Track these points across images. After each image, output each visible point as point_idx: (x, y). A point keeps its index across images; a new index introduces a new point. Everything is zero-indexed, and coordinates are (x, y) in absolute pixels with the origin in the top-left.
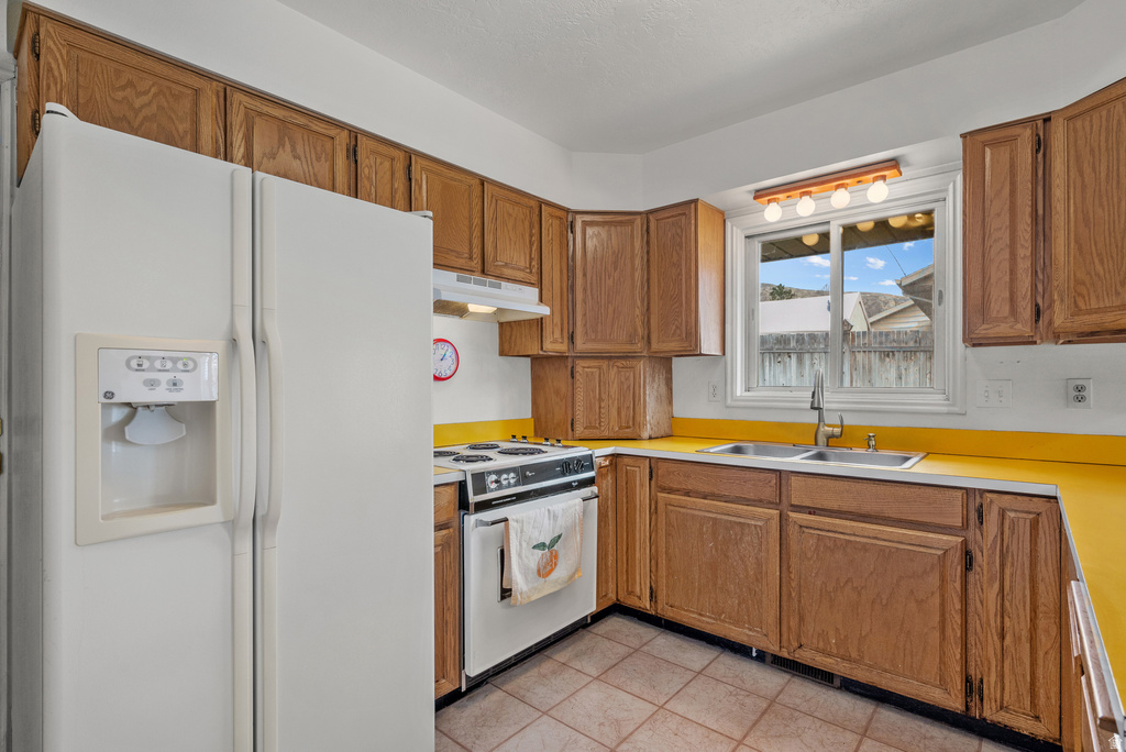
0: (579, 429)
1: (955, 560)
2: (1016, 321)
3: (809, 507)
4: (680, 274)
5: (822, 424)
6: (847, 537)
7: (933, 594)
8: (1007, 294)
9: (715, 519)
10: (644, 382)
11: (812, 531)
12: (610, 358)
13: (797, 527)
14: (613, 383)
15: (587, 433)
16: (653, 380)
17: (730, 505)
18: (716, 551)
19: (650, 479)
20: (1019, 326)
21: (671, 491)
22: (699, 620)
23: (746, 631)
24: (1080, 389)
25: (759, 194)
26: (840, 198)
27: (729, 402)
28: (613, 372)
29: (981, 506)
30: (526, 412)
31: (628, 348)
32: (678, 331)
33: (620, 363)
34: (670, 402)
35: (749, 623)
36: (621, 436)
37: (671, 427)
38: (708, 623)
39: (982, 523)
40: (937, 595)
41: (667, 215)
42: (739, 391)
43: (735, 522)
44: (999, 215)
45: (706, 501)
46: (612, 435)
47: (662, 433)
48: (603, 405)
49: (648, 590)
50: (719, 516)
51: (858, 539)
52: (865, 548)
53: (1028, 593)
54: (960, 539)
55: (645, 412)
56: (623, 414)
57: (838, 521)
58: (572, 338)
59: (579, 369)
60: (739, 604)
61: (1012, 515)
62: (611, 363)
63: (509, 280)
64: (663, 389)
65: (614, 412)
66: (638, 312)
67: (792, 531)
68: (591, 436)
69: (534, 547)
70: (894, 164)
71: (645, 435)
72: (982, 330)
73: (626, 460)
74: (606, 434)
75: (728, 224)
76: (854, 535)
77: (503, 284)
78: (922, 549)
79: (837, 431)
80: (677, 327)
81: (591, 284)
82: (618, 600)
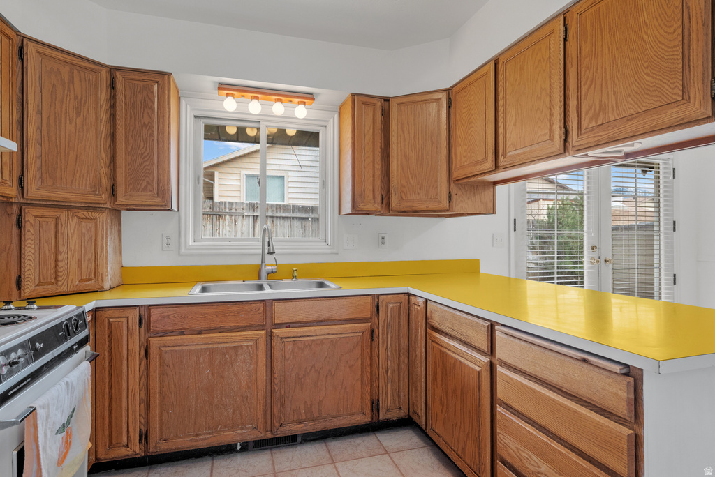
0: (30, 287)
1: (368, 335)
2: (375, 203)
3: (286, 323)
4: (152, 135)
5: (264, 264)
6: (312, 338)
7: (358, 359)
8: (371, 188)
9: (213, 349)
10: (107, 234)
11: (289, 340)
12: (69, 208)
13: (279, 339)
14: (72, 235)
15: (42, 291)
17: (225, 334)
18: (213, 375)
19: (140, 327)
20: (376, 205)
21: (164, 333)
22: (196, 441)
23: (240, 431)
24: (383, 238)
25: (222, 86)
26: (278, 108)
27: (183, 251)
28: (73, 222)
29: (378, 303)
31: (91, 198)
32: (149, 187)
33: (81, 214)
34: (121, 253)
35: (242, 424)
36: (82, 289)
37: (122, 276)
38: (205, 439)
39: (378, 313)
40: (360, 360)
41: (138, 78)
43: (231, 348)
44: (368, 144)
45: (203, 336)
46: (71, 289)
47: (117, 282)
48: (60, 258)
49: (137, 435)
50: (215, 346)
51: (318, 338)
52: (322, 342)
53: (397, 345)
54: (370, 324)
55: (107, 263)
56: (84, 267)
57: (306, 329)
58: (20, 182)
59: (29, 218)
60: (234, 412)
61: (391, 305)
62: (71, 213)
64: (117, 240)
65: (74, 265)
66: (102, 163)
67: (277, 344)
69: (56, 434)
70: (310, 97)
71: (107, 286)
72: (362, 206)
73: (109, 313)
74: (64, 289)
75: (183, 102)
76: (316, 335)
78: (352, 335)
79: (274, 268)
80: (148, 183)
81: (48, 124)
82: (96, 459)
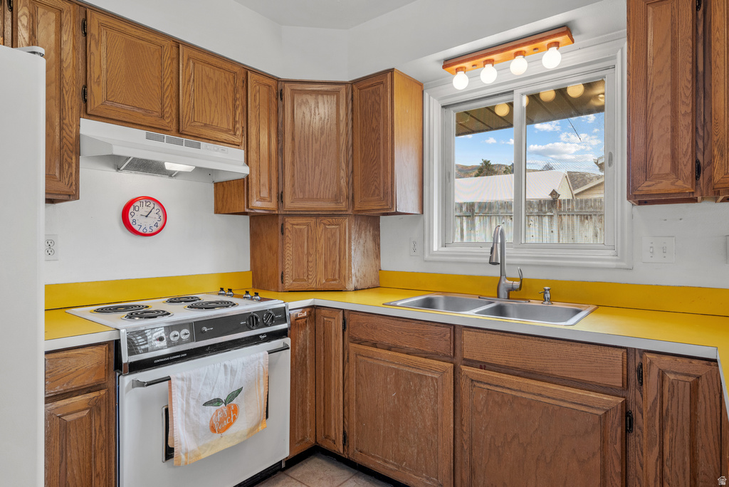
0: (289, 282)
1: (616, 421)
2: (678, 178)
3: (479, 362)
4: (378, 139)
5: (503, 277)
6: (514, 393)
7: (594, 454)
8: (668, 151)
9: (397, 371)
10: (350, 238)
11: (482, 386)
12: (318, 216)
13: (468, 381)
14: (320, 239)
15: (296, 285)
16: (360, 236)
17: (410, 357)
18: (398, 401)
19: (344, 330)
20: (680, 183)
21: (361, 342)
22: (384, 467)
23: (424, 480)
25: (448, 63)
26: (519, 66)
27: (427, 256)
28: (320, 229)
29: (641, 366)
30: (245, 265)
31: (333, 206)
32: (377, 192)
33: (326, 221)
34: (378, 256)
35: (427, 472)
36: (327, 288)
37: (378, 279)
38: (391, 470)
39: (642, 384)
40: (598, 455)
41: (368, 84)
42: (436, 246)
43: (415, 374)
44: (660, 72)
45: (390, 353)
46: (319, 287)
47: (369, 284)
48: (310, 259)
49: (341, 436)
50: (401, 368)
51: (524, 395)
52: (530, 404)
53: (687, 459)
54: (621, 400)
55: (350, 266)
56: (329, 267)
57: (505, 377)
58: (281, 197)
59: (288, 226)
60: (418, 453)
61: (672, 377)
62: (318, 220)
63: (209, 140)
64: (370, 244)
65: (321, 267)
66: (343, 174)
67: (464, 384)
68: (300, 288)
69: (205, 404)
70: (566, 29)
71: (351, 286)
72: (646, 187)
73: (323, 311)
74: (314, 286)
75: (426, 95)
76: (520, 391)
77: (203, 144)
78: (583, 409)
79: (517, 284)
80: (376, 188)
81: (299, 148)
82: (316, 441)
